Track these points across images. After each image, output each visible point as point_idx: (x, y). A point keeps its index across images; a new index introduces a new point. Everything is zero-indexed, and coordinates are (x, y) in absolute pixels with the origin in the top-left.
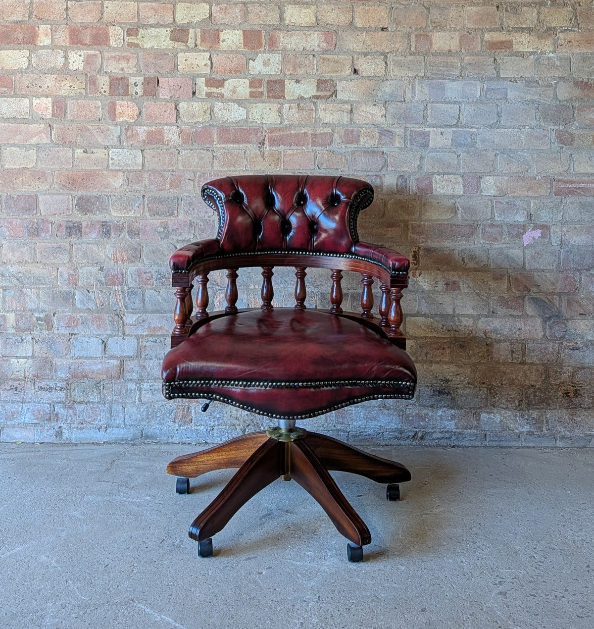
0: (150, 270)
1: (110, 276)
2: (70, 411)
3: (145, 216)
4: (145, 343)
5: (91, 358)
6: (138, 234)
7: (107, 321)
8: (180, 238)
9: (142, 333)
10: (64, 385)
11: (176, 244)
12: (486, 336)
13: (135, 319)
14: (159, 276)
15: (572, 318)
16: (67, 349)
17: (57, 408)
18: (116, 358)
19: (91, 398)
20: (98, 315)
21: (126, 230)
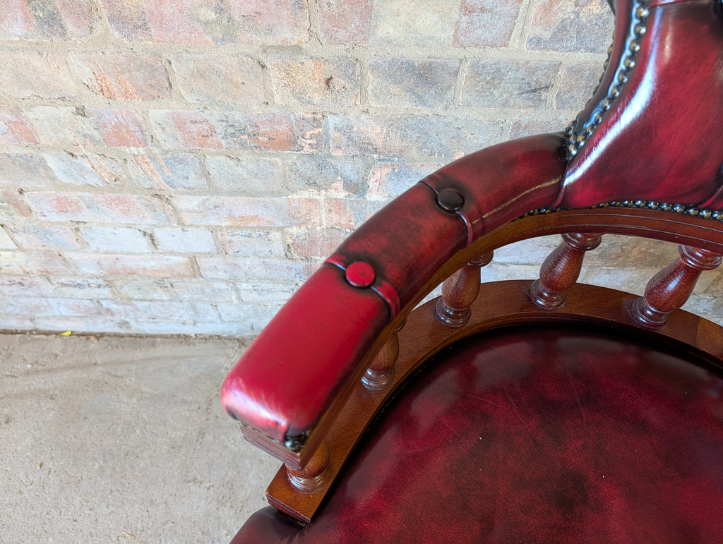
0: (205, 116)
1: (109, 126)
2: (128, 307)
4: (229, 238)
5: (132, 253)
6: (144, 27)
7: (138, 204)
8: (270, 41)
9: (220, 224)
10: (101, 282)
11: (262, 58)
13: (196, 203)
14: (231, 130)
16: (79, 241)
17: (105, 304)
18: (179, 254)
19: (156, 296)
20: (115, 196)
21: (104, 13)
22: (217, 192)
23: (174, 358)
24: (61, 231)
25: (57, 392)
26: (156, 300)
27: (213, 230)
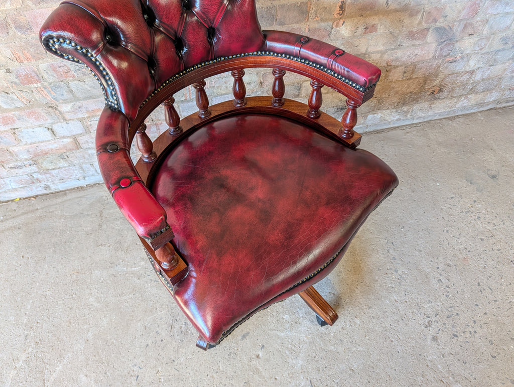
0: (65, 63)
1: (22, 75)
2: (48, 175)
3: (27, 5)
4: (89, 123)
5: (44, 141)
6: (30, 29)
7: (43, 113)
9: (84, 116)
10: (31, 162)
12: (387, 64)
13: (70, 107)
14: (78, 68)
15: (462, 39)
16: (16, 139)
17: (35, 176)
18: (68, 137)
19: (61, 165)
20: (30, 111)
21: (13, 26)
22: (78, 99)
23: (78, 198)
24: (7, 136)
25: (21, 226)
26: (61, 168)
27: (81, 120)
